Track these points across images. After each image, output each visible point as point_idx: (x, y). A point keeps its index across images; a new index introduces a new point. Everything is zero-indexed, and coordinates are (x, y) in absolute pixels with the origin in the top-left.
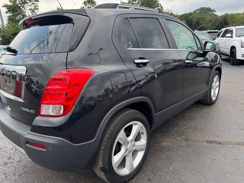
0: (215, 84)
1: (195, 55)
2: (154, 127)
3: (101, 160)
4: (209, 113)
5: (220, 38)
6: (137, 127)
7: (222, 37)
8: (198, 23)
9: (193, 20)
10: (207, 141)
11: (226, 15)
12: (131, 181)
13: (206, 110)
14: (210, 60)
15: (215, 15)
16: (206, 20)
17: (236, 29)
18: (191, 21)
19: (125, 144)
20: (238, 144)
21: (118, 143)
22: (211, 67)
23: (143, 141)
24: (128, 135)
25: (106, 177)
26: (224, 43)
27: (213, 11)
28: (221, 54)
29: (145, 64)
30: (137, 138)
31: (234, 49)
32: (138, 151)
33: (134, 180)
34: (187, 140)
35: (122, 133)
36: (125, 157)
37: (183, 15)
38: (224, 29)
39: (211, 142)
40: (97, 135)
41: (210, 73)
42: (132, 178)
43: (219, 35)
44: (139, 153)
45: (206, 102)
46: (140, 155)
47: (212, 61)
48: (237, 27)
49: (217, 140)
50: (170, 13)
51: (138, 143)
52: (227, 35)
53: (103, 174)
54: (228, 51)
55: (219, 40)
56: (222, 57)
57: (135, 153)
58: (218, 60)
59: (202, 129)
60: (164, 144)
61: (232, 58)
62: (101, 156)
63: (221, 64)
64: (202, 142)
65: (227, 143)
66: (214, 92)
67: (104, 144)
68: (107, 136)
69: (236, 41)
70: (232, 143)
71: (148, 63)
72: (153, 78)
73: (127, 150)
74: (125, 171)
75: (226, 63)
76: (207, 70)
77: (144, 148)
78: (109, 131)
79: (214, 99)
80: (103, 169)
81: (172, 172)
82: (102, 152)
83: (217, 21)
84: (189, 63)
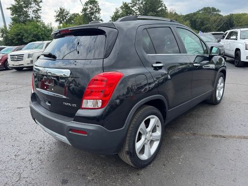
0: (220, 85)
1: (202, 59)
2: (167, 122)
3: (127, 145)
4: (214, 112)
5: (225, 40)
6: (154, 120)
7: (226, 39)
8: (202, 23)
9: (197, 20)
10: (212, 136)
11: (232, 15)
12: (149, 165)
13: (211, 109)
14: (215, 62)
15: (220, 15)
16: (211, 21)
17: (241, 31)
18: (195, 21)
19: (144, 134)
20: (240, 137)
21: (140, 133)
22: (216, 69)
23: (158, 133)
24: (147, 127)
25: (131, 159)
26: (229, 45)
27: (218, 11)
28: (226, 56)
29: (160, 68)
30: (154, 130)
31: (238, 52)
32: (154, 141)
33: (151, 165)
34: (194, 134)
35: (143, 125)
36: (144, 145)
37: (188, 16)
38: (229, 31)
39: (216, 136)
40: (125, 124)
41: (215, 75)
42: (150, 163)
43: (224, 37)
44: (155, 143)
45: (211, 102)
46: (156, 145)
47: (217, 63)
48: (242, 29)
49: (221, 134)
50: (174, 13)
51: (154, 134)
52: (232, 37)
53: (128, 156)
54: (233, 53)
55: (224, 42)
56: (227, 59)
57: (152, 142)
58: (223, 62)
59: (207, 125)
60: (175, 137)
61: (236, 61)
62: (127, 142)
63: (225, 67)
64: (208, 136)
65: (231, 137)
66: (219, 93)
67: (130, 132)
68: (132, 126)
69: (240, 44)
70: (234, 137)
71: (163, 66)
72: (166, 79)
73: (146, 139)
74: (144, 157)
75: (231, 65)
76: (213, 72)
77: (159, 138)
78: (134, 122)
79: (219, 99)
80: (128, 153)
81: (183, 159)
82: (128, 139)
83: (222, 21)
84: (197, 66)
